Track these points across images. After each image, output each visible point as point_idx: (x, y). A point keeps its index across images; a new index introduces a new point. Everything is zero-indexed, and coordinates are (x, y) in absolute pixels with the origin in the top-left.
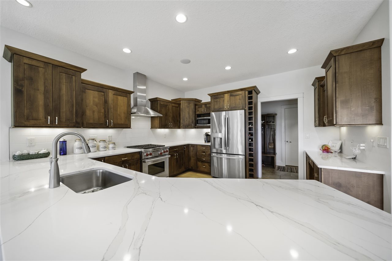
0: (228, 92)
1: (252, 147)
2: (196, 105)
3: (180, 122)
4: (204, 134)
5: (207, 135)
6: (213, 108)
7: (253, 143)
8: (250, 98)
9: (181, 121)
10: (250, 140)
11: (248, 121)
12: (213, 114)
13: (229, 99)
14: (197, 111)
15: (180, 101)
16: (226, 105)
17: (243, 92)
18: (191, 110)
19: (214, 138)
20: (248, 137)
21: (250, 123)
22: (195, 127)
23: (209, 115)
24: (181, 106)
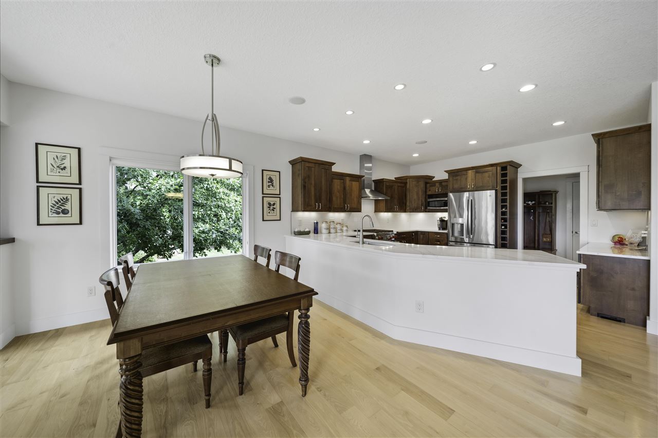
0: (473, 168)
1: (506, 236)
2: (426, 183)
3: (406, 205)
4: (439, 219)
5: (442, 220)
6: (451, 188)
7: (507, 231)
8: (504, 175)
9: (408, 204)
10: (503, 227)
11: (500, 204)
12: (451, 195)
13: (474, 176)
14: (428, 190)
15: (407, 179)
16: (470, 184)
17: (494, 168)
18: (420, 191)
19: (453, 225)
20: (499, 223)
21: (503, 207)
22: (425, 211)
23: (446, 195)
24: (408, 187)
